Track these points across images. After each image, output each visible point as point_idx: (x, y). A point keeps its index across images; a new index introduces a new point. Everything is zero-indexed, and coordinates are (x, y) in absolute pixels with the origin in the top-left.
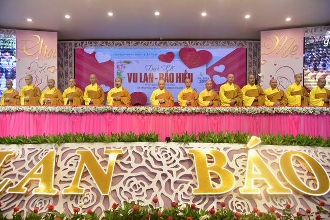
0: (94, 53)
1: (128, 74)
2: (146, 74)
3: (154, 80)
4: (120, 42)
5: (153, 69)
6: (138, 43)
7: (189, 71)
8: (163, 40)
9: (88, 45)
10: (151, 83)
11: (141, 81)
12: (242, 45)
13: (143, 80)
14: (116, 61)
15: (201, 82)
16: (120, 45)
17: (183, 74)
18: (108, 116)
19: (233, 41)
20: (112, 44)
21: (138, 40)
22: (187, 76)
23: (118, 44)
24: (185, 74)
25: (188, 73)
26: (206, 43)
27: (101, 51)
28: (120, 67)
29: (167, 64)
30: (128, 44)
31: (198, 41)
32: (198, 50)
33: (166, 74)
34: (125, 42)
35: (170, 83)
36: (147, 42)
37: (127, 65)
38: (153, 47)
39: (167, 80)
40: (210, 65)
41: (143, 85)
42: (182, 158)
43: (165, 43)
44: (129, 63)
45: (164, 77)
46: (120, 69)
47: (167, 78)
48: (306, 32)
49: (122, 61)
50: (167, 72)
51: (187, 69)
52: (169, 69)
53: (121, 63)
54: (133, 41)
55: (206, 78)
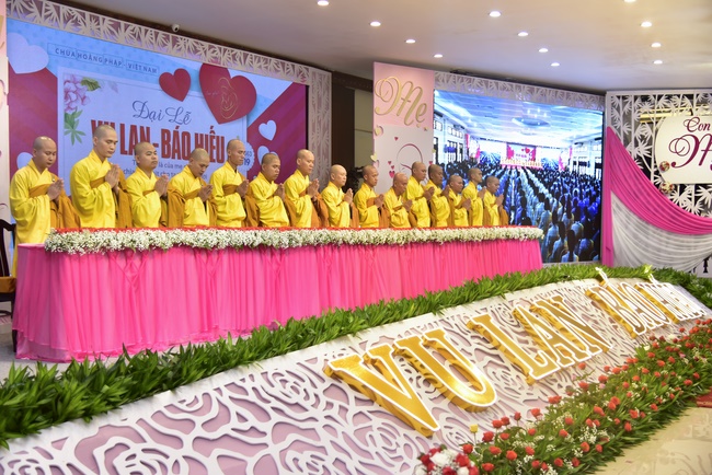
1: (93, 122)
2: (133, 128)
4: (75, 11)
5: (149, 115)
6: (117, 27)
7: (219, 130)
11: (123, 152)
12: (303, 77)
13: (127, 149)
14: (61, 73)
16: (76, 22)
17: (207, 136)
19: (290, 64)
20: (55, 14)
21: (118, 17)
22: (215, 141)
23: (70, 17)
25: (216, 134)
26: (248, 59)
27: (19, 32)
28: (74, 97)
29: (177, 103)
30: (94, 24)
31: (236, 50)
32: (233, 74)
33: (176, 133)
34: (87, 14)
35: (181, 162)
36: (137, 26)
37: (90, 94)
38: (151, 47)
39: (178, 151)
40: (253, 118)
43: (174, 42)
44: (94, 85)
45: (171, 143)
46: (73, 106)
47: (177, 146)
48: (437, 80)
49: (79, 79)
50: (177, 127)
51: (214, 122)
52: (180, 118)
53: (75, 83)
54: (107, 18)
55: (247, 153)
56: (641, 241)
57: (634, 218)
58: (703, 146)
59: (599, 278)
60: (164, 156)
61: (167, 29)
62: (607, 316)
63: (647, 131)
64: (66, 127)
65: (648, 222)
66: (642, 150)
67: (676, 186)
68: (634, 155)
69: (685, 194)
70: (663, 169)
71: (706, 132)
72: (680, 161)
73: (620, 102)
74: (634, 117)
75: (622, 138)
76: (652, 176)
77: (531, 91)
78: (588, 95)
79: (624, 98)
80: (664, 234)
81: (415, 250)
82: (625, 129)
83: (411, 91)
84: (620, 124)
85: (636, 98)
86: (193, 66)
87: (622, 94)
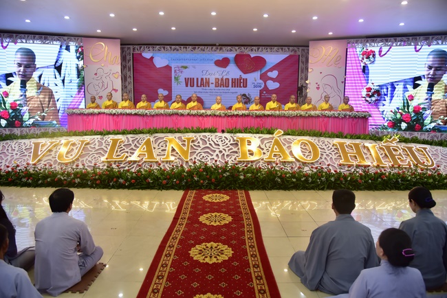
0: (152, 58)
1: (185, 79)
2: (202, 79)
3: (211, 85)
4: (177, 47)
5: (209, 74)
6: (194, 49)
7: (244, 76)
8: (219, 45)
9: (146, 50)
10: (207, 88)
11: (197, 86)
12: (295, 51)
13: (199, 85)
14: (173, 66)
15: (255, 87)
16: (178, 50)
17: (238, 79)
18: (174, 118)
19: (286, 48)
20: (170, 49)
21: (195, 46)
22: (242, 81)
23: (175, 49)
24: (240, 79)
25: (243, 78)
26: (260, 49)
27: (158, 56)
28: (178, 72)
29: (223, 69)
30: (185, 49)
31: (253, 47)
32: (252, 56)
33: (222, 79)
34: (182, 47)
35: (225, 88)
36: (203, 47)
37: (184, 70)
38: (209, 53)
39: (223, 85)
40: (264, 70)
41: (200, 89)
42: (232, 142)
43: (221, 49)
44: (186, 68)
45: (220, 82)
46: (178, 74)
47: (222, 83)
48: (349, 44)
49: (180, 66)
50: (223, 77)
51: (242, 74)
52: (224, 74)
53: (178, 68)
54: (190, 47)
55: (260, 83)
60: (216, 87)
64: (175, 81)
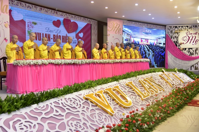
2: (46, 34)
3: (51, 40)
4: (30, 5)
5: (50, 31)
6: (41, 9)
10: (49, 42)
12: (90, 22)
14: (27, 21)
16: (30, 8)
17: (65, 36)
19: (87, 19)
20: (25, 6)
21: (42, 7)
23: (29, 6)
26: (76, 17)
28: (30, 26)
29: (57, 28)
30: (35, 8)
31: (73, 15)
32: (72, 21)
33: (57, 36)
34: (34, 6)
36: (47, 9)
37: (34, 26)
38: (50, 14)
40: (77, 32)
43: (56, 13)
44: (35, 24)
45: (56, 38)
46: (30, 29)
48: (123, 22)
49: (31, 22)
50: (57, 34)
51: (67, 33)
52: (58, 32)
53: (30, 23)
54: (39, 7)
55: (76, 41)
56: (175, 62)
57: (173, 57)
58: (191, 39)
59: (163, 72)
60: (54, 41)
61: (54, 10)
62: (165, 81)
63: (176, 35)
64: (28, 34)
65: (177, 58)
66: (175, 40)
67: (184, 49)
68: (173, 41)
69: (186, 51)
70: (180, 44)
71: (191, 35)
72: (185, 42)
73: (170, 28)
74: (173, 31)
75: (170, 37)
76: (178, 46)
77: (147, 25)
78: (162, 26)
79: (171, 27)
80: (181, 60)
81: (116, 64)
82: (171, 34)
83: (117, 25)
84: (170, 33)
85: (174, 27)
86: (61, 19)
87: (170, 26)
